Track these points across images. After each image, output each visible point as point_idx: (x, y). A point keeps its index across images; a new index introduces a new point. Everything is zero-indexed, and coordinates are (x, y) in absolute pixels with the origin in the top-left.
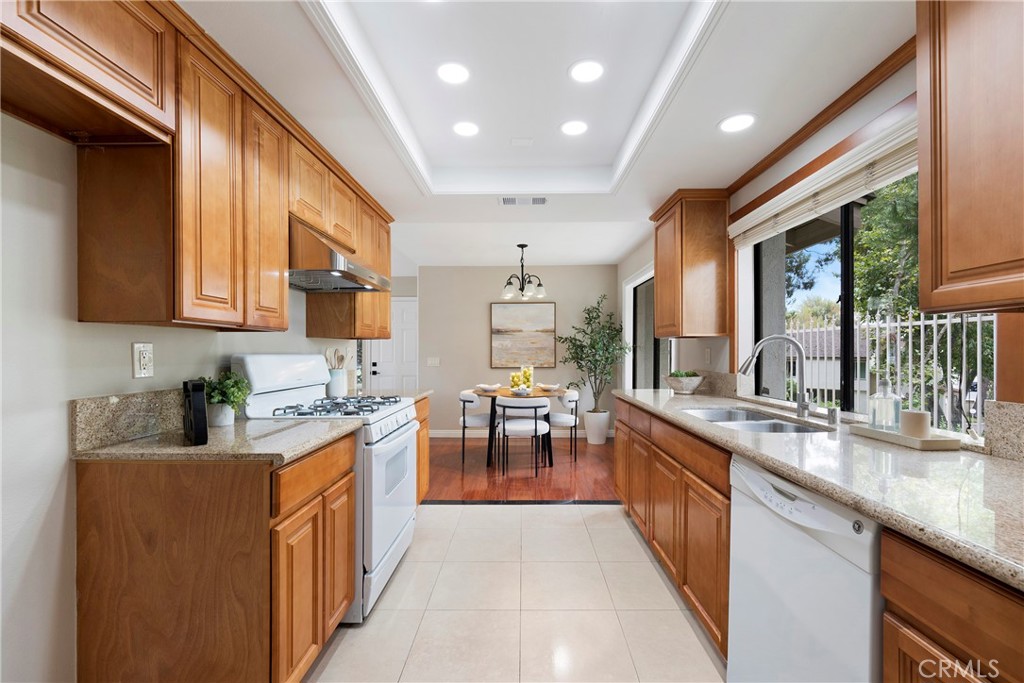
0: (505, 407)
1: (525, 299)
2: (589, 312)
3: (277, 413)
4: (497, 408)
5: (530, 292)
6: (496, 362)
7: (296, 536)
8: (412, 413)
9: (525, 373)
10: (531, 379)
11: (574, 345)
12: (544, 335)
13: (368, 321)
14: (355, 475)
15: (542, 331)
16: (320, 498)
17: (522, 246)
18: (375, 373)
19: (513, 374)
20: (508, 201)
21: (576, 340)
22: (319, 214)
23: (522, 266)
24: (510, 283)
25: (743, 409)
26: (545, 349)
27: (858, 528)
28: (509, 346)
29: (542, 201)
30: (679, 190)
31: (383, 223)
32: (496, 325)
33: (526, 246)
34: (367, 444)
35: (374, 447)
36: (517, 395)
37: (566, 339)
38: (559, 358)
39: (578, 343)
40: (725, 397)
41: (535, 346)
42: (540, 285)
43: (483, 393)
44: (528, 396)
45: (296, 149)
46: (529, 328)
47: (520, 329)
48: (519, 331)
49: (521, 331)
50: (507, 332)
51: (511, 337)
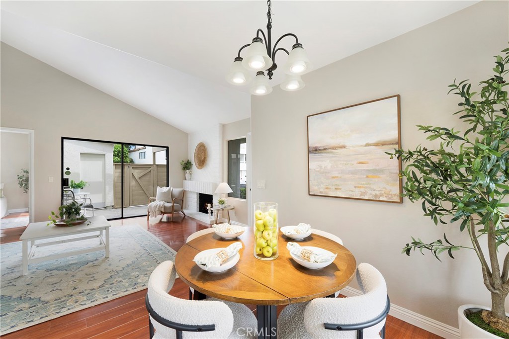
15: (376, 145)
28: (329, 167)
41: (364, 167)
47: (341, 144)
48: (341, 147)
49: (344, 147)
50: (325, 149)
51: (331, 155)
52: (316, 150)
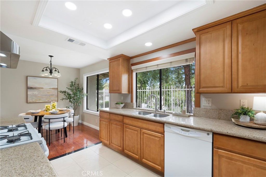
0: (50, 119)
2: (72, 82)
5: (55, 74)
9: (53, 104)
10: (56, 107)
17: (51, 56)
19: (47, 105)
20: (71, 40)
21: (66, 92)
23: (51, 64)
25: (142, 111)
26: (53, 95)
27: (208, 134)
28: (37, 94)
30: (122, 54)
32: (29, 85)
38: (60, 98)
40: (129, 108)
43: (32, 114)
46: (46, 87)
47: (42, 87)
48: (42, 88)
49: (43, 88)
50: (36, 88)
51: (38, 90)
52: (31, 88)
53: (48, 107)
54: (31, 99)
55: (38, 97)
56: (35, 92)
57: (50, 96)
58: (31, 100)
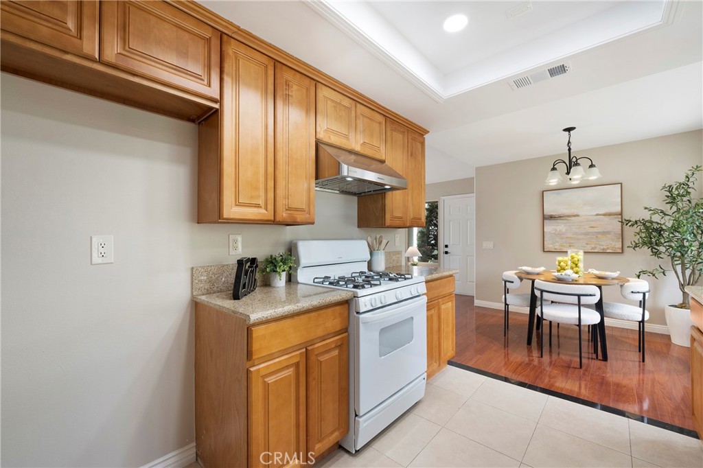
0: (542, 291)
1: (575, 183)
3: (316, 280)
4: (535, 290)
6: (548, 246)
7: (274, 376)
8: (422, 288)
9: (573, 258)
10: (581, 265)
11: (647, 228)
12: (606, 219)
13: (398, 213)
14: (348, 335)
15: (605, 215)
16: (304, 350)
17: (569, 130)
18: (446, 253)
19: (560, 258)
20: (521, 82)
21: (651, 222)
22: (347, 137)
23: (569, 150)
24: (554, 169)
26: (608, 233)
28: (564, 230)
29: (561, 69)
31: (416, 136)
32: (548, 211)
33: (573, 128)
34: (357, 313)
35: (361, 316)
36: (560, 280)
37: (636, 222)
38: (627, 243)
39: (655, 226)
42: (592, 166)
43: (524, 275)
44: (574, 282)
45: (324, 92)
46: (586, 212)
47: (576, 213)
49: (578, 216)
50: (561, 217)
52: (551, 217)
53: (562, 263)
54: (553, 244)
55: (567, 238)
56: (560, 227)
57: (599, 236)
58: (551, 246)
